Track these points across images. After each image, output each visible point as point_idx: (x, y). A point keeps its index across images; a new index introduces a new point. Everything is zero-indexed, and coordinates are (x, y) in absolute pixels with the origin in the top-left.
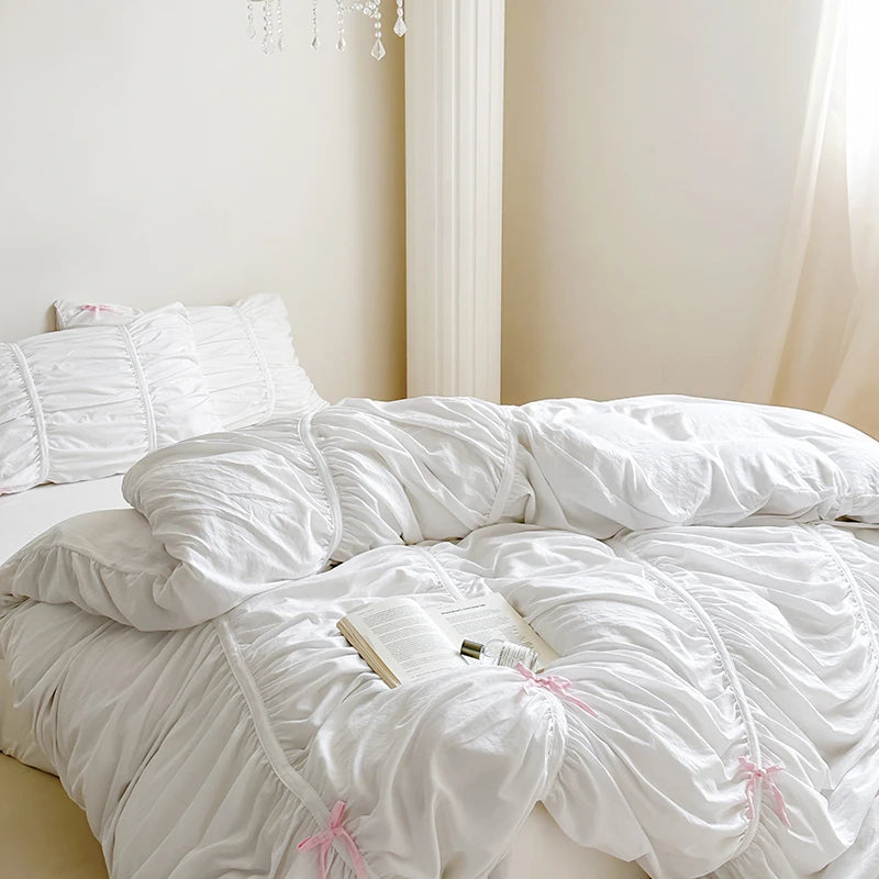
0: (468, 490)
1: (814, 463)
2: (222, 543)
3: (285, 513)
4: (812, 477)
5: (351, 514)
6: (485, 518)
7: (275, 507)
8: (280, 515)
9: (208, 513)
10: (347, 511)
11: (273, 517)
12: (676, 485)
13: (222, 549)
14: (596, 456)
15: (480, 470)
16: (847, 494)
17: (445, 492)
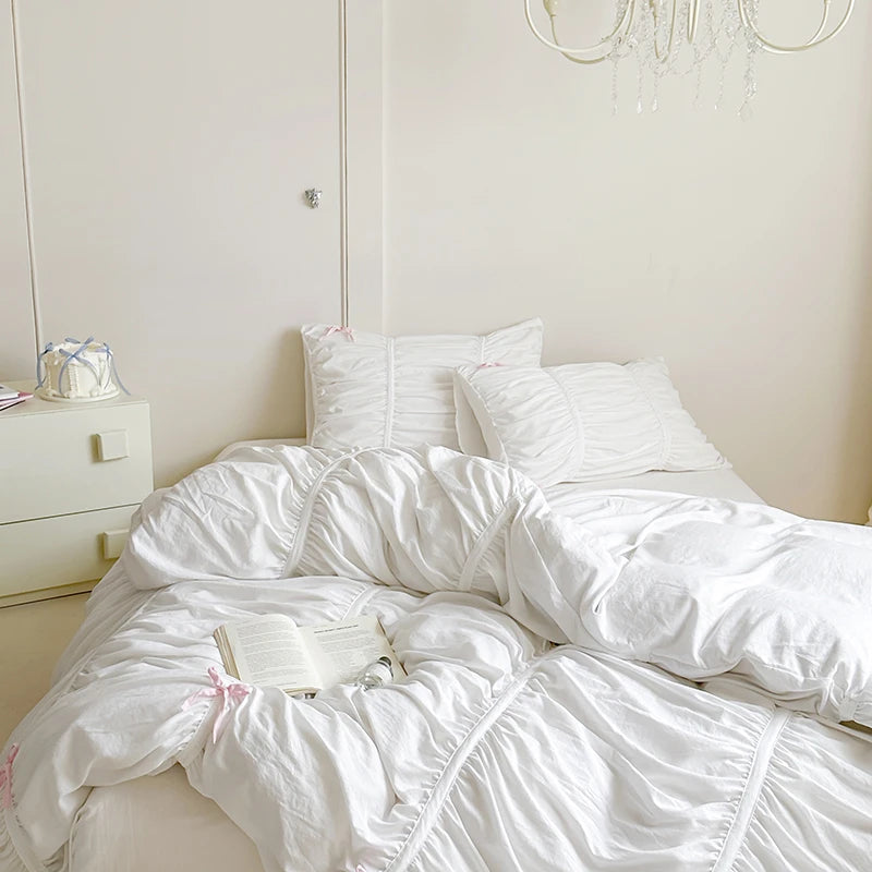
0: (437, 551)
1: (830, 645)
2: (170, 530)
3: (239, 520)
4: (809, 659)
5: (313, 540)
6: (454, 583)
7: (234, 513)
8: (234, 521)
9: (174, 503)
10: (311, 536)
11: (227, 521)
12: (635, 612)
13: (168, 535)
14: (558, 555)
15: (455, 538)
16: (853, 696)
17: (414, 548)
